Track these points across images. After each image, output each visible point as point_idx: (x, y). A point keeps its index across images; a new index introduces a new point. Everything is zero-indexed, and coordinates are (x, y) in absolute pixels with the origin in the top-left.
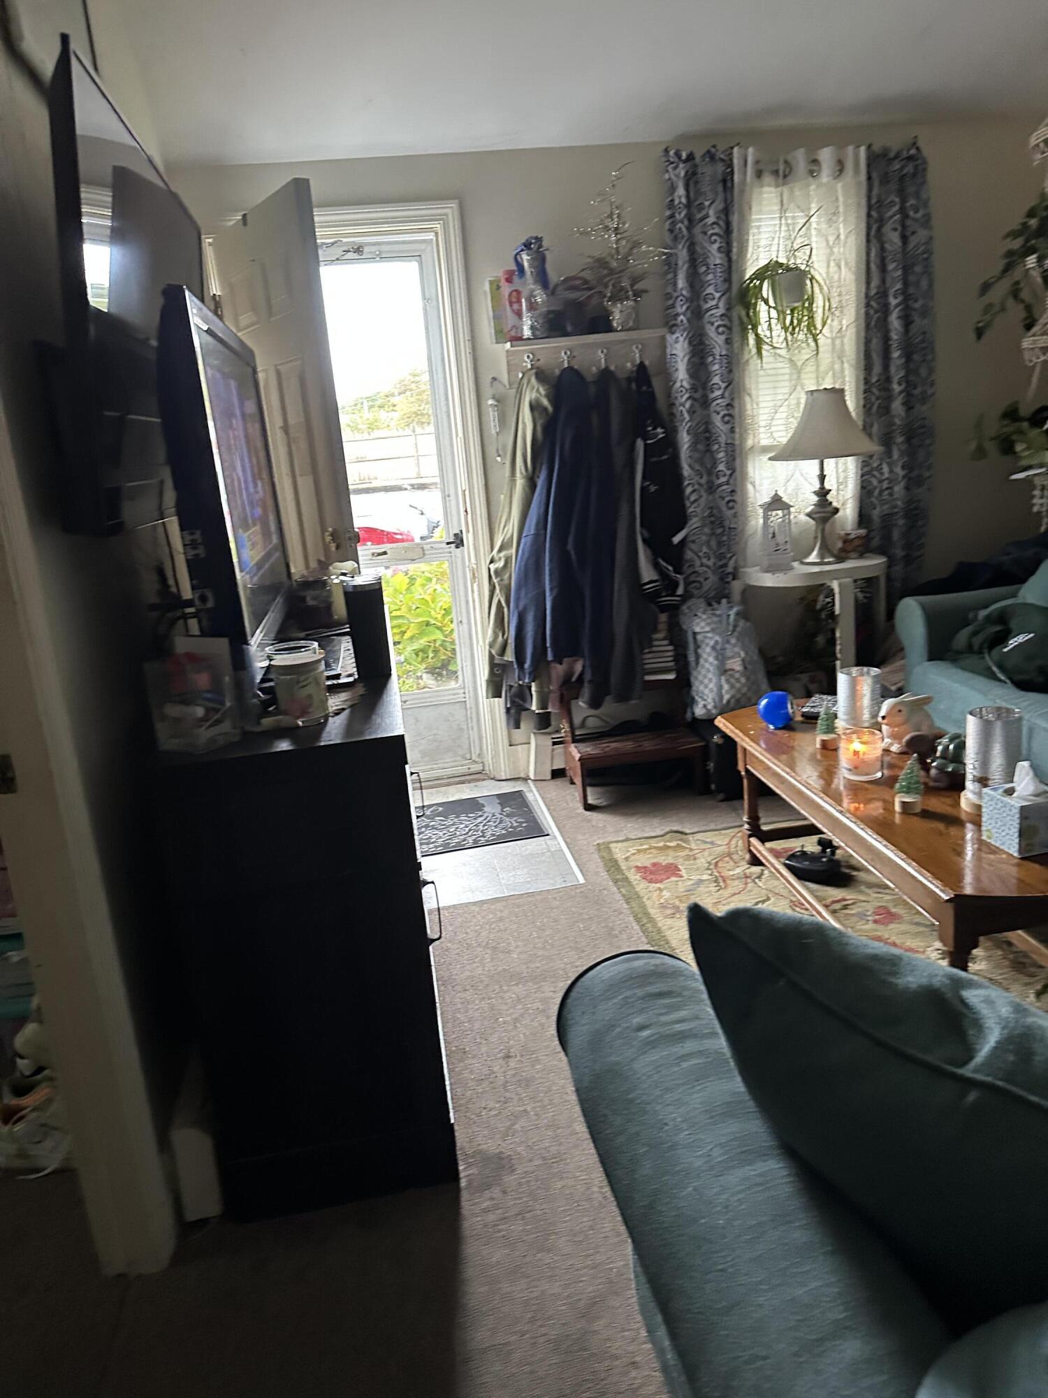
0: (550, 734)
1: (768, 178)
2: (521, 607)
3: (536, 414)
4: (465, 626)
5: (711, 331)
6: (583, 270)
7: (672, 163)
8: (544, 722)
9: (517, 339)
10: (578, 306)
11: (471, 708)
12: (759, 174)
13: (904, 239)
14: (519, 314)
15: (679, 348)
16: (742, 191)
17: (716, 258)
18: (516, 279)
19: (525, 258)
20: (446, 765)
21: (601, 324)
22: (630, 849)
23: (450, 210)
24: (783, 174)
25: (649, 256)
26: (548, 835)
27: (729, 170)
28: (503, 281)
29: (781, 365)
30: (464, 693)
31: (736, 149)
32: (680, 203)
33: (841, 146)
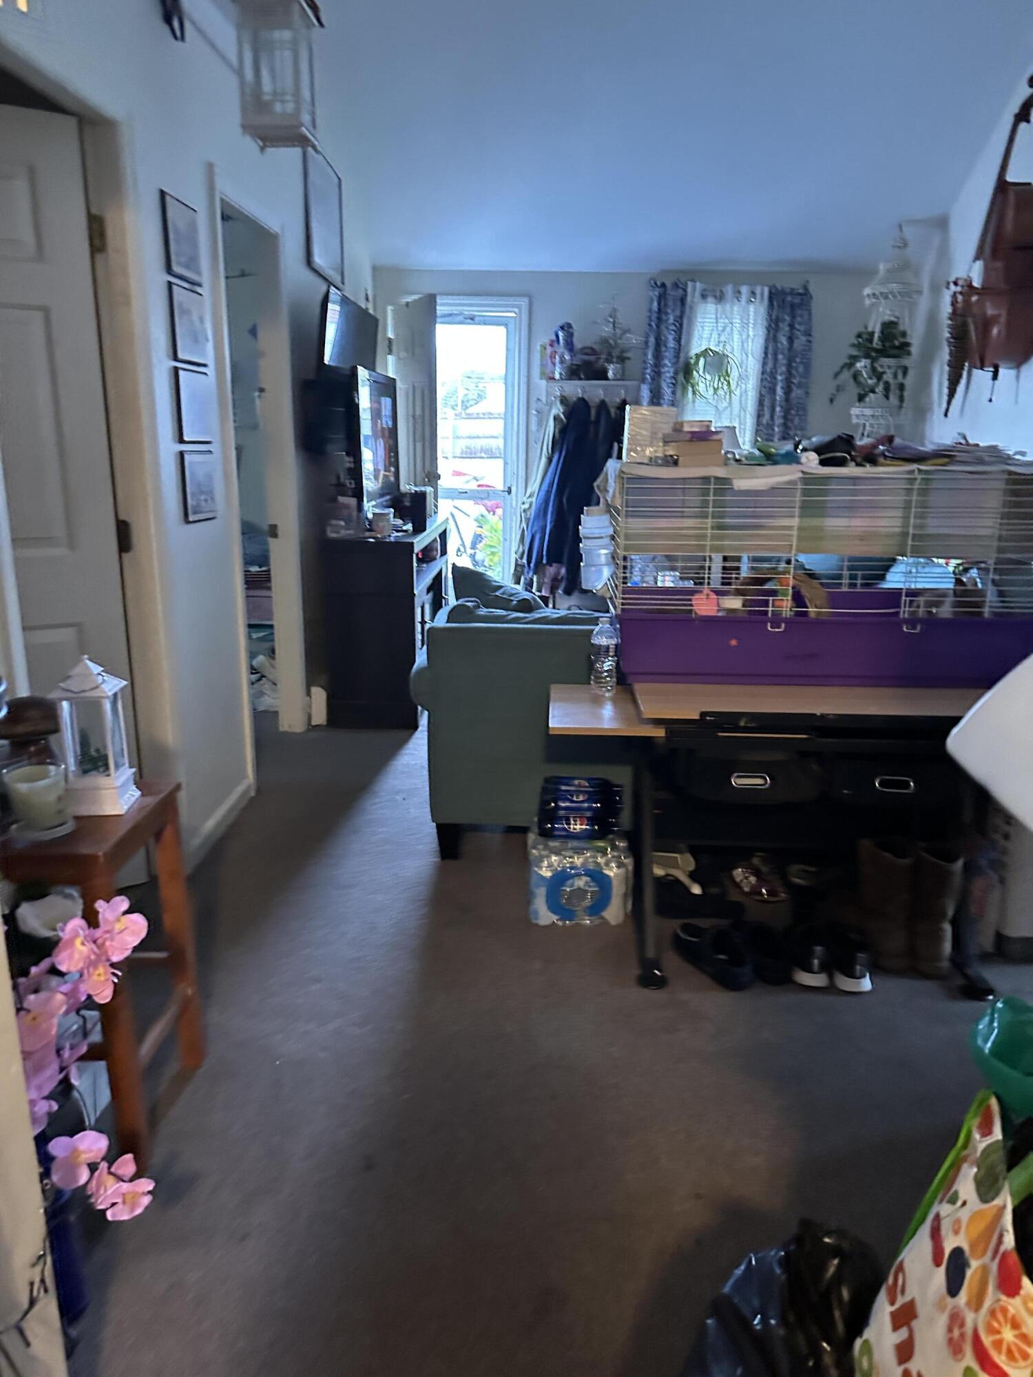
1: (710, 299)
2: (533, 532)
3: (557, 423)
6: (592, 344)
7: (653, 287)
9: (552, 379)
13: (791, 341)
14: (554, 364)
18: (556, 344)
19: (561, 334)
21: (601, 375)
23: (524, 302)
24: (720, 298)
27: (685, 294)
28: (547, 346)
31: (690, 282)
32: (655, 310)
33: (753, 284)
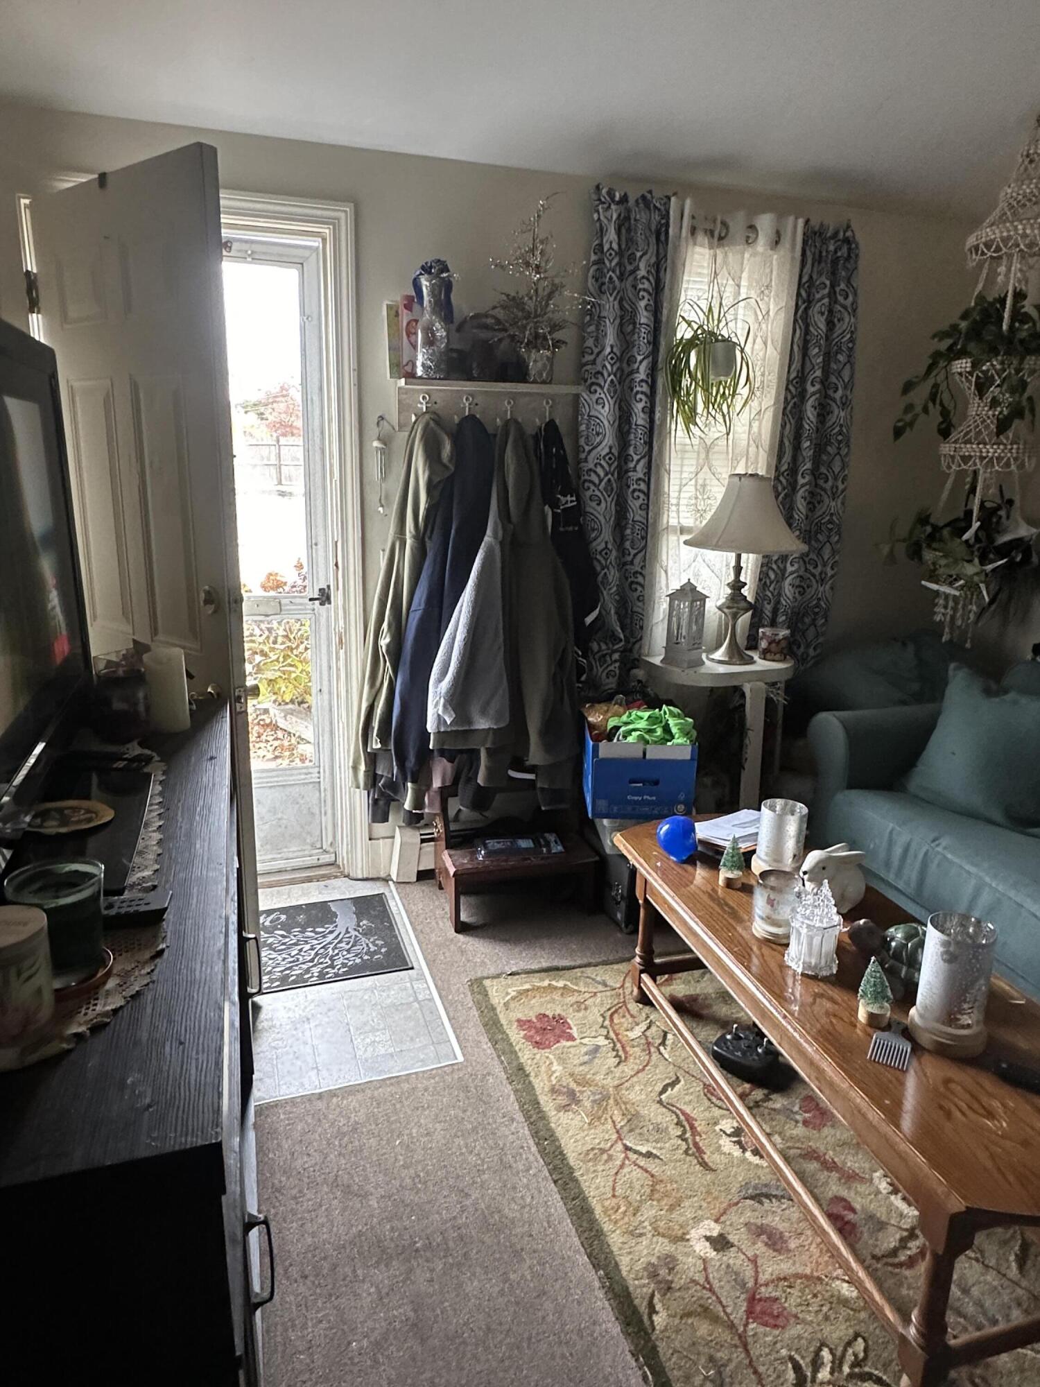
0: (419, 828)
1: (701, 238)
4: (326, 697)
7: (604, 203)
8: (414, 820)
9: (410, 376)
10: (487, 348)
11: (325, 790)
12: (693, 231)
13: (830, 325)
14: (415, 347)
16: (677, 248)
17: (643, 317)
18: (413, 306)
19: (425, 283)
22: (510, 990)
23: (344, 214)
24: (719, 236)
26: (412, 968)
27: (663, 221)
28: (401, 308)
30: (319, 772)
31: (673, 199)
33: (781, 216)
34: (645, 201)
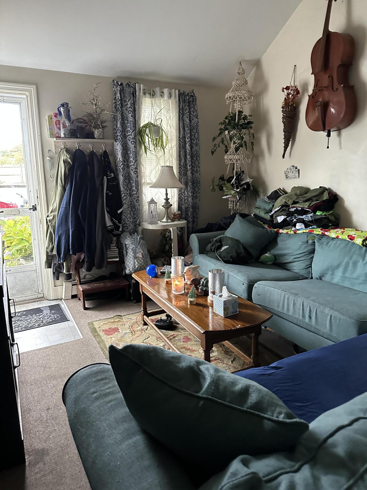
0: (71, 281)
1: (147, 95)
2: (59, 234)
3: (66, 164)
4: (37, 241)
5: (129, 143)
6: (83, 116)
7: (116, 85)
8: (69, 277)
9: (59, 137)
10: (82, 129)
11: (38, 273)
12: (145, 94)
13: (190, 121)
14: (59, 129)
15: (118, 147)
16: (139, 98)
17: (131, 119)
18: (58, 116)
19: (62, 109)
20: (27, 295)
21: (90, 136)
22: (101, 323)
23: (32, 88)
24: (153, 95)
25: (107, 115)
26: (69, 320)
27: (134, 91)
28: (53, 116)
29: (153, 157)
30: (36, 267)
31: (137, 84)
32: (118, 98)
33: (170, 89)
34: (128, 85)
